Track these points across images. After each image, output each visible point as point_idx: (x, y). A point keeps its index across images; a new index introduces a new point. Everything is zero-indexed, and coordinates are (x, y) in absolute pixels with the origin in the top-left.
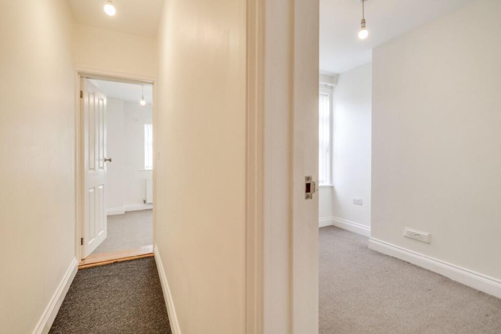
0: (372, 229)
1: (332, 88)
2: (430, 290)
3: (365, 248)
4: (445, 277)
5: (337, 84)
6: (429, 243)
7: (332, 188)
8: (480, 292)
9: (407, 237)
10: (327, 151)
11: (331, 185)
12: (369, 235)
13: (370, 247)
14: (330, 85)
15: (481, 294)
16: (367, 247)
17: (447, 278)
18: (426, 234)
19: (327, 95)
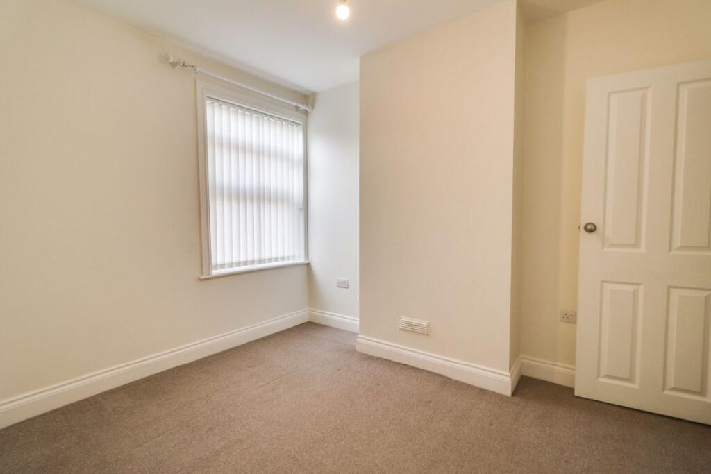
0: (361, 321)
1: (306, 113)
2: (430, 402)
3: (352, 351)
4: (445, 377)
5: (313, 108)
6: (428, 335)
7: (308, 265)
8: (482, 390)
9: (403, 330)
10: (301, 209)
11: (307, 262)
12: (356, 329)
13: (358, 349)
14: (304, 108)
15: (482, 392)
16: (355, 350)
17: (448, 378)
18: (424, 323)
19: (299, 124)
